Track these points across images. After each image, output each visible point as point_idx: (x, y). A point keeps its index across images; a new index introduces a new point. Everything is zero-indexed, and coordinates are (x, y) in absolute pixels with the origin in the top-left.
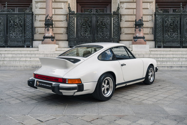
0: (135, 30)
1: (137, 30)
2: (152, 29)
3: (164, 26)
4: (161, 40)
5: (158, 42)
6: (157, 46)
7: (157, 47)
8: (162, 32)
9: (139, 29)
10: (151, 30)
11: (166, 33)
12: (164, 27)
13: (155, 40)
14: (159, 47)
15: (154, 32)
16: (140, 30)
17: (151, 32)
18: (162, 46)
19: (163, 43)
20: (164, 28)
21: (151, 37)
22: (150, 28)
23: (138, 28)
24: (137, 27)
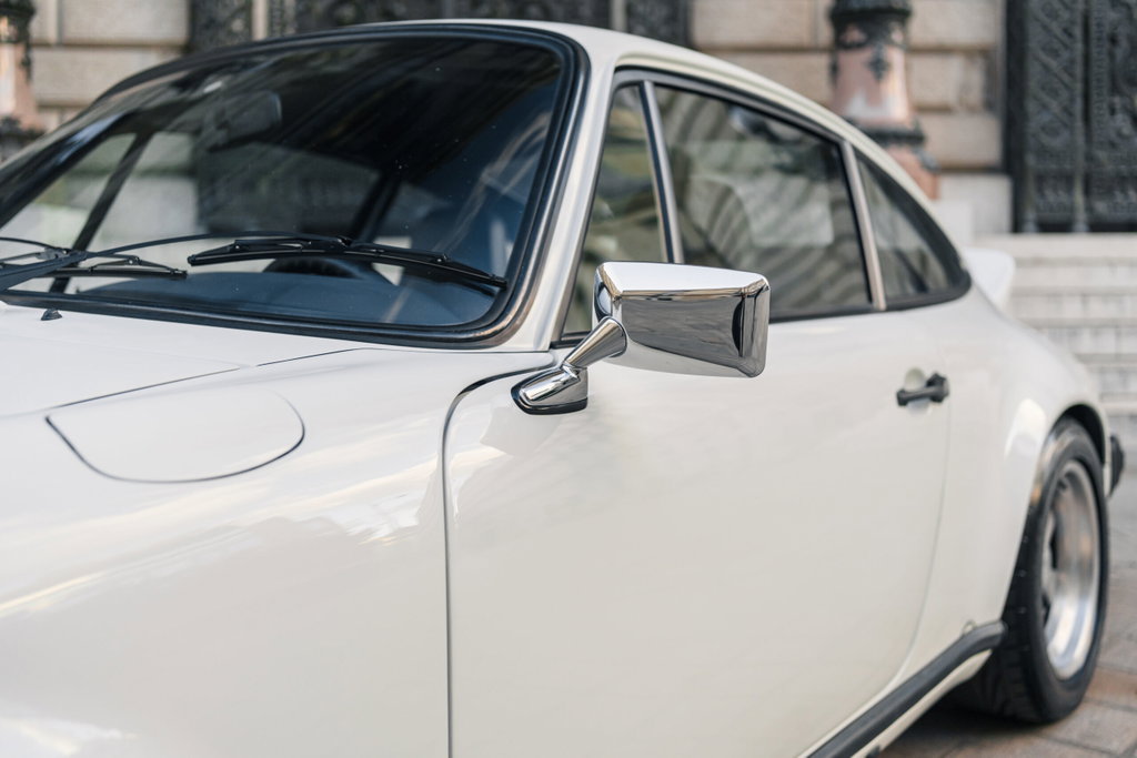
0: (835, 70)
1: (855, 62)
2: (980, 62)
3: (1093, 29)
4: (1068, 167)
5: (1041, 179)
6: (1030, 215)
7: (1031, 226)
8: (1079, 87)
9: (866, 55)
10: (976, 78)
11: (1117, 100)
12: (1094, 43)
13: (1010, 163)
14: (1056, 226)
15: (1000, 89)
16: (879, 67)
17: (976, 95)
18: (1081, 217)
19: (1087, 192)
20: (1094, 50)
21: (979, 137)
22: (969, 52)
23: (859, 46)
24: (855, 35)
